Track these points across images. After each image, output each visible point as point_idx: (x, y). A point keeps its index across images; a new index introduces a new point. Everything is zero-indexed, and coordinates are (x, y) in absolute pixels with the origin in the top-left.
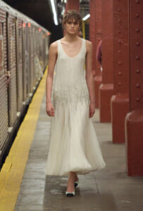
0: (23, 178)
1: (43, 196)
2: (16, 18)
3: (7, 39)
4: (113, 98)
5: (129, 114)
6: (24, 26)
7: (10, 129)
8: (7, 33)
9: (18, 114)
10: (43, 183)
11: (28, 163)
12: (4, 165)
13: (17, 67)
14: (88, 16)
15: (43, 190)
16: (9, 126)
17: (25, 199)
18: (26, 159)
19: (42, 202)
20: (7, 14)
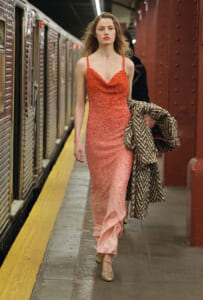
0: (69, 185)
1: (85, 201)
2: (67, 40)
3: (58, 58)
6: (74, 47)
7: (58, 141)
8: (58, 52)
9: (66, 128)
10: (86, 189)
11: (73, 171)
12: (52, 173)
13: (66, 84)
15: (85, 196)
16: (57, 137)
17: (70, 203)
18: (72, 167)
19: (84, 206)
20: (59, 35)
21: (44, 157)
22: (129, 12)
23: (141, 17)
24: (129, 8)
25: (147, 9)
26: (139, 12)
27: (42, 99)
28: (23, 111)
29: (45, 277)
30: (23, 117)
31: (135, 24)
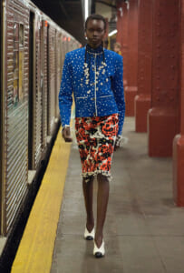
4: (137, 97)
5: (150, 110)
14: (115, 31)
21: (48, 135)
22: (110, 8)
23: (122, 14)
24: (110, 5)
25: (128, 7)
26: (121, 9)
27: (46, 86)
28: (34, 97)
29: (63, 232)
30: (34, 101)
31: (116, 19)
